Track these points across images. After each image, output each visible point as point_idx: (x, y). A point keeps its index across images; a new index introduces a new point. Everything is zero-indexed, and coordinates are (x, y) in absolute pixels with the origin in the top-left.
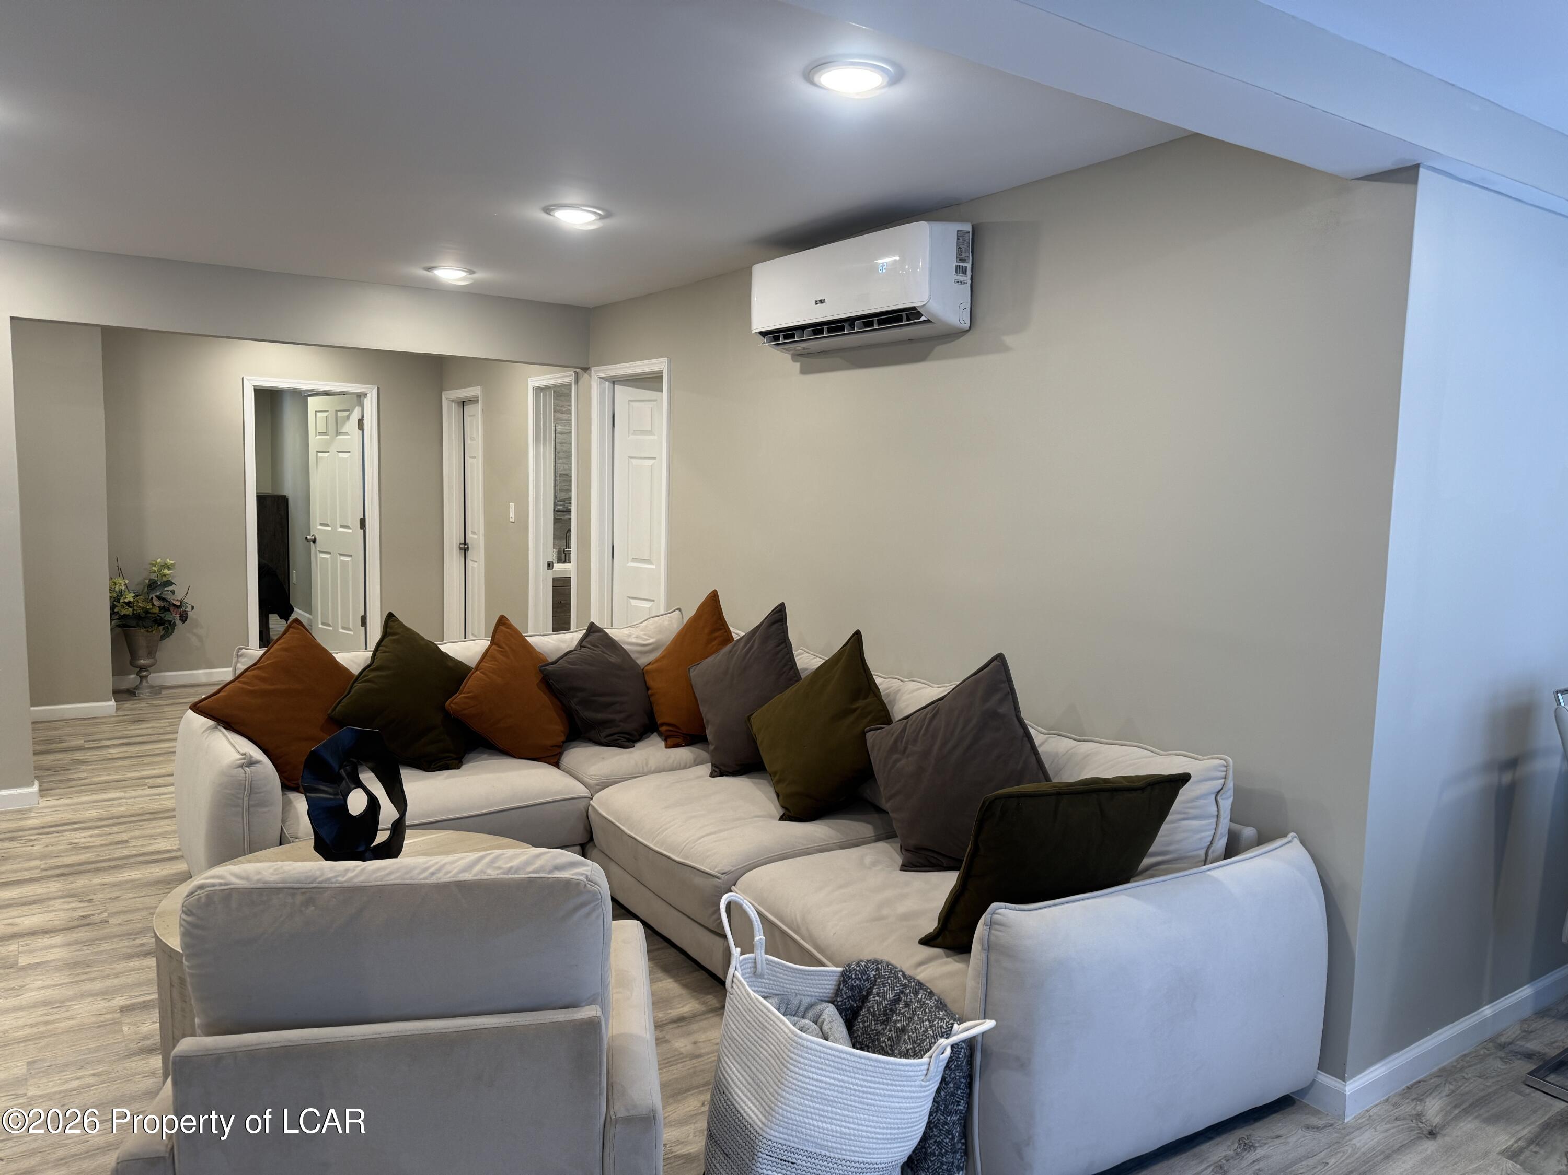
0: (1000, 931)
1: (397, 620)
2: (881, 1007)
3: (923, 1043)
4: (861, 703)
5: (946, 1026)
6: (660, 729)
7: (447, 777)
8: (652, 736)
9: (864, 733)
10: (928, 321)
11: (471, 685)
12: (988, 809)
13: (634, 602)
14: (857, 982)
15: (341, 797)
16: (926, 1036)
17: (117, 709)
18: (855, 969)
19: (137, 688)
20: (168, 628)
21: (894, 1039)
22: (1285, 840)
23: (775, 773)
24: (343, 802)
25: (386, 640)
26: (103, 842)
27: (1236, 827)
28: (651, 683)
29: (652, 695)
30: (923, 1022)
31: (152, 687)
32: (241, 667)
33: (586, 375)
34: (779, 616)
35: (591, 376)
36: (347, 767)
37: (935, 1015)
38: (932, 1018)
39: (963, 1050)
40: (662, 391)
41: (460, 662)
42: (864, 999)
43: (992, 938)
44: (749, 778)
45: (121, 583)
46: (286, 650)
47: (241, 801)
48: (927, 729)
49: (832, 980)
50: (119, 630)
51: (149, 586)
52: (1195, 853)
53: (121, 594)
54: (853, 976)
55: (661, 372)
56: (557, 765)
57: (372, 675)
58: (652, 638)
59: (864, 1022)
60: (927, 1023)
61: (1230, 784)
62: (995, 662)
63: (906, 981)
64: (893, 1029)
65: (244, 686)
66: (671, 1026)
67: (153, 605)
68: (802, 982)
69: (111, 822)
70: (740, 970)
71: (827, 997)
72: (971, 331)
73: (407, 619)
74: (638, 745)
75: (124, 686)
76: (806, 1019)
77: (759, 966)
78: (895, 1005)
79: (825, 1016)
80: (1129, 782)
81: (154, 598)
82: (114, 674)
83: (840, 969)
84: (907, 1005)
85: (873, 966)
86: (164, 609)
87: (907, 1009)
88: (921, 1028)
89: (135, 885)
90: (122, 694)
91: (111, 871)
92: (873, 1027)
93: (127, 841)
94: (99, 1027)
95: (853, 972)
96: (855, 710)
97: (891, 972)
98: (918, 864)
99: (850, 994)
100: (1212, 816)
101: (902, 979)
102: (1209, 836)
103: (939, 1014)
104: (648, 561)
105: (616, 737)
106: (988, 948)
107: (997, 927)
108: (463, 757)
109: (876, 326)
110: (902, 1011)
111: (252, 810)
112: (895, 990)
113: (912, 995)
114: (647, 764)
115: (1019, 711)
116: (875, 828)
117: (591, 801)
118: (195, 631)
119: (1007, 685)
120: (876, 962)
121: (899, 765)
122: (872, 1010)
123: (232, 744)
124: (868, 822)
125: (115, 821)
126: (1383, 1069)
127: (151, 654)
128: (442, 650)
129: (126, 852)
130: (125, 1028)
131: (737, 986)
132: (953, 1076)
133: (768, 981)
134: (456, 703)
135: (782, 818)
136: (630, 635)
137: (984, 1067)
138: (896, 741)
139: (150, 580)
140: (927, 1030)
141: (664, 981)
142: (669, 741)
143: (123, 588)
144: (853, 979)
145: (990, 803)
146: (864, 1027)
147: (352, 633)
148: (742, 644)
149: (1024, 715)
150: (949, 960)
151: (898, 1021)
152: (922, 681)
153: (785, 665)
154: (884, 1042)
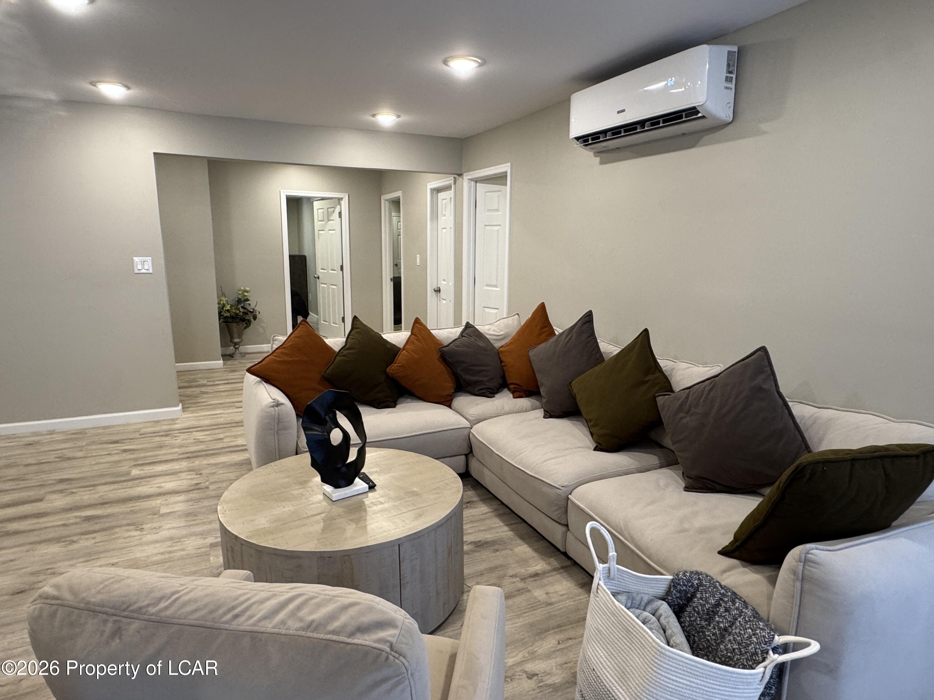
0: (814, 568)
1: (359, 320)
2: (705, 609)
4: (651, 377)
5: (769, 636)
6: (510, 386)
7: (389, 413)
8: (504, 390)
9: (655, 397)
10: (703, 117)
11: (401, 358)
12: (800, 471)
13: (487, 310)
14: (684, 588)
15: (326, 434)
16: (750, 641)
17: (224, 364)
18: (682, 578)
19: (233, 354)
20: (248, 323)
21: (718, 635)
23: (591, 420)
24: (328, 437)
25: (353, 332)
26: (211, 439)
28: (503, 359)
29: (504, 366)
30: (746, 629)
31: (241, 353)
32: (275, 347)
33: (460, 179)
34: (588, 318)
35: (463, 179)
36: (330, 415)
37: (756, 624)
38: (753, 627)
40: (506, 185)
41: (394, 345)
42: (689, 600)
43: (806, 572)
44: (569, 420)
45: (224, 300)
46: (298, 337)
47: (273, 427)
48: (706, 398)
49: (664, 584)
50: (224, 324)
51: (238, 301)
53: (224, 306)
54: (681, 583)
55: (506, 173)
56: (450, 406)
57: (346, 352)
58: (502, 331)
59: (690, 617)
60: (750, 630)
62: (759, 352)
63: (724, 591)
64: (716, 627)
65: (276, 358)
66: (530, 579)
67: (240, 311)
68: (643, 585)
69: (215, 427)
70: (602, 580)
71: (660, 595)
72: (733, 122)
73: (364, 320)
74: (496, 396)
75: (228, 353)
76: (646, 611)
77: (612, 573)
78: (716, 608)
79: (661, 611)
80: (905, 450)
81: (240, 308)
82: (222, 346)
83: (671, 577)
84: (727, 610)
85: (695, 576)
86: (245, 313)
87: (727, 614)
88: (745, 633)
89: (225, 465)
90: (227, 357)
91: (213, 456)
92: (698, 622)
93: (222, 439)
94: (198, 556)
95: (681, 581)
96: (647, 382)
97: (710, 582)
99: (678, 595)
101: (720, 589)
103: (759, 625)
104: (496, 286)
105: (484, 391)
106: (802, 579)
107: (810, 564)
108: (397, 400)
109: (661, 125)
110: (723, 615)
111: (280, 432)
112: (715, 597)
113: (730, 602)
114: (503, 409)
115: (779, 387)
116: (660, 458)
117: (471, 430)
118: (260, 325)
119: (769, 369)
120: (697, 573)
121: (684, 421)
122: (697, 610)
123: (268, 393)
124: (655, 455)
125: (218, 427)
127: (240, 336)
128: (384, 338)
129: (220, 445)
130: (211, 559)
131: (601, 592)
133: (617, 583)
134: (392, 370)
135: (595, 449)
136: (489, 330)
138: (681, 405)
139: (238, 298)
140: (750, 637)
141: (522, 546)
142: (516, 394)
143: (225, 302)
144: (681, 585)
145: (803, 467)
146: (690, 621)
147: (337, 326)
148: (564, 336)
149: (782, 390)
150: (746, 570)
151: (721, 622)
152: (689, 362)
153: (594, 350)
154: (709, 636)
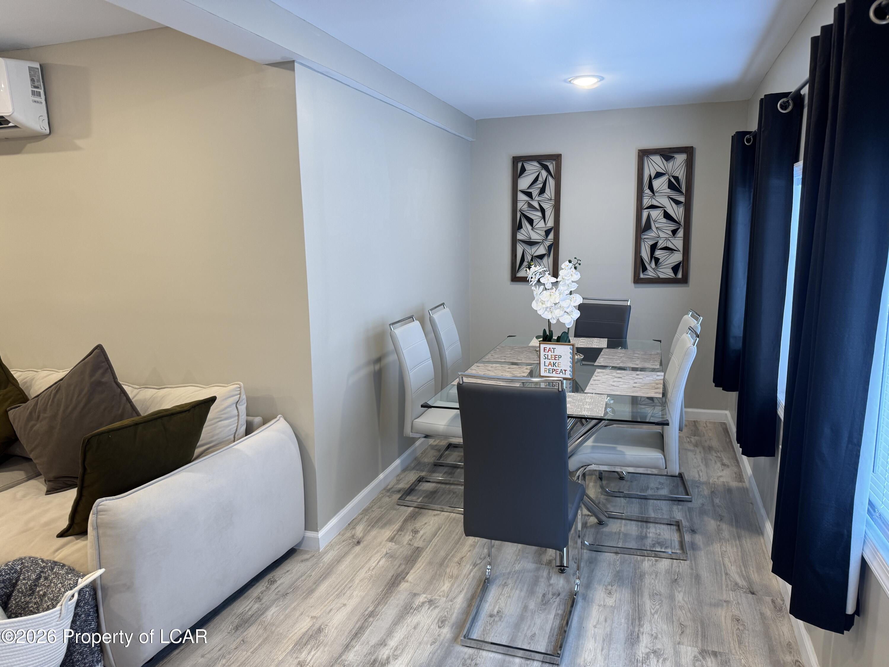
0: (103, 515)
2: (27, 586)
3: (58, 598)
5: (73, 582)
9: (6, 412)
10: (15, 127)
12: (87, 444)
14: (8, 576)
16: (59, 593)
18: (4, 569)
21: (39, 603)
22: (276, 420)
27: (250, 418)
30: (57, 585)
37: (65, 578)
38: (63, 581)
39: (87, 593)
42: (14, 586)
43: (99, 521)
48: (52, 401)
52: (226, 439)
54: (4, 573)
59: (15, 600)
60: (60, 585)
61: (244, 397)
62: (96, 351)
64: (37, 597)
72: (51, 135)
78: (37, 581)
80: (181, 408)
84: (46, 579)
85: (18, 562)
87: (46, 581)
88: (56, 589)
92: (23, 601)
95: (3, 571)
97: (33, 562)
98: (59, 488)
99: (3, 585)
100: (235, 416)
101: (42, 564)
102: (234, 427)
103: (69, 577)
106: (97, 527)
107: (101, 513)
110: (43, 584)
112: (36, 572)
113: (49, 571)
116: (26, 472)
119: (106, 363)
120: (21, 559)
121: (35, 428)
122: (21, 590)
124: (20, 470)
126: (336, 519)
132: (83, 610)
137: (104, 597)
138: (30, 413)
140: (60, 589)
144: (3, 576)
145: (88, 441)
146: (16, 603)
151: (41, 590)
152: (51, 369)
154: (32, 607)
